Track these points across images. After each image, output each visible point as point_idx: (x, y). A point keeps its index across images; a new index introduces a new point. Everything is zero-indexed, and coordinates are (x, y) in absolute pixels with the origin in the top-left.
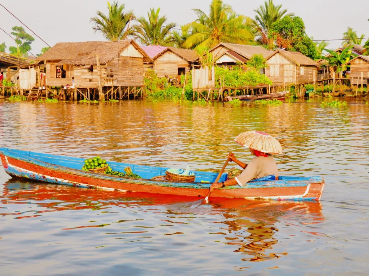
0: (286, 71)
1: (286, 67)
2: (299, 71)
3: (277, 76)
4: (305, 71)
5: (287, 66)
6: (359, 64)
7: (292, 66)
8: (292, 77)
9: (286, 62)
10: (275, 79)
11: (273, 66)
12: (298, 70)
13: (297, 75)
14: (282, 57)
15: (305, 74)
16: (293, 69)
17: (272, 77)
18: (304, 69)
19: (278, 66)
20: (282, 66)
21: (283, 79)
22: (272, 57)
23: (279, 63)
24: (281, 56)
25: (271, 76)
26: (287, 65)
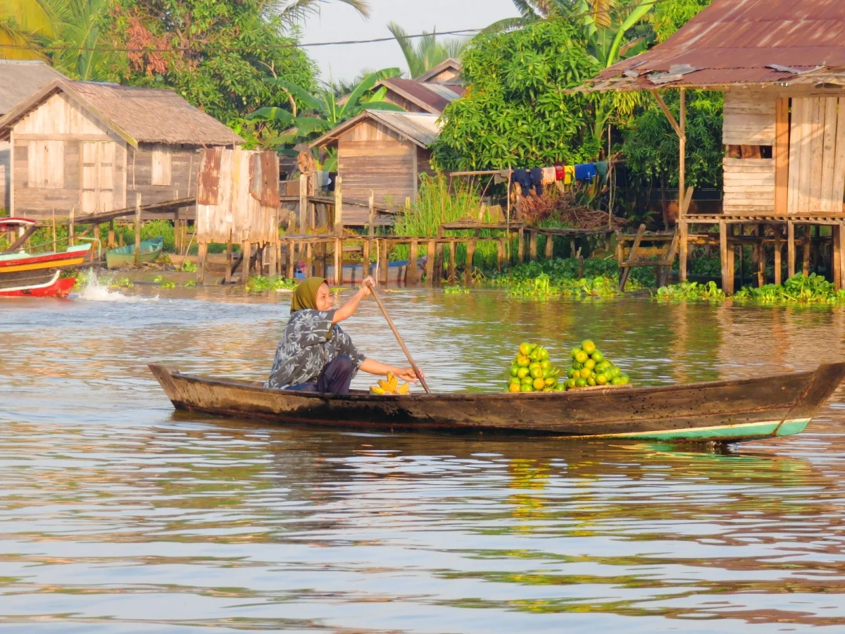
0: (89, 165)
1: (88, 152)
2: (144, 168)
3: (53, 187)
4: (174, 169)
5: (94, 146)
6: (370, 143)
7: (112, 146)
8: (111, 190)
9: (88, 128)
10: (47, 198)
11: (42, 145)
12: (138, 163)
13: (129, 182)
14: (73, 109)
15: (174, 179)
16: (117, 158)
17: (35, 189)
18: (173, 159)
19: (61, 144)
20: (74, 144)
21: (78, 199)
22: (34, 107)
23: (62, 131)
24: (71, 106)
25: (31, 185)
26: (92, 141)
